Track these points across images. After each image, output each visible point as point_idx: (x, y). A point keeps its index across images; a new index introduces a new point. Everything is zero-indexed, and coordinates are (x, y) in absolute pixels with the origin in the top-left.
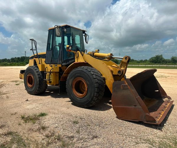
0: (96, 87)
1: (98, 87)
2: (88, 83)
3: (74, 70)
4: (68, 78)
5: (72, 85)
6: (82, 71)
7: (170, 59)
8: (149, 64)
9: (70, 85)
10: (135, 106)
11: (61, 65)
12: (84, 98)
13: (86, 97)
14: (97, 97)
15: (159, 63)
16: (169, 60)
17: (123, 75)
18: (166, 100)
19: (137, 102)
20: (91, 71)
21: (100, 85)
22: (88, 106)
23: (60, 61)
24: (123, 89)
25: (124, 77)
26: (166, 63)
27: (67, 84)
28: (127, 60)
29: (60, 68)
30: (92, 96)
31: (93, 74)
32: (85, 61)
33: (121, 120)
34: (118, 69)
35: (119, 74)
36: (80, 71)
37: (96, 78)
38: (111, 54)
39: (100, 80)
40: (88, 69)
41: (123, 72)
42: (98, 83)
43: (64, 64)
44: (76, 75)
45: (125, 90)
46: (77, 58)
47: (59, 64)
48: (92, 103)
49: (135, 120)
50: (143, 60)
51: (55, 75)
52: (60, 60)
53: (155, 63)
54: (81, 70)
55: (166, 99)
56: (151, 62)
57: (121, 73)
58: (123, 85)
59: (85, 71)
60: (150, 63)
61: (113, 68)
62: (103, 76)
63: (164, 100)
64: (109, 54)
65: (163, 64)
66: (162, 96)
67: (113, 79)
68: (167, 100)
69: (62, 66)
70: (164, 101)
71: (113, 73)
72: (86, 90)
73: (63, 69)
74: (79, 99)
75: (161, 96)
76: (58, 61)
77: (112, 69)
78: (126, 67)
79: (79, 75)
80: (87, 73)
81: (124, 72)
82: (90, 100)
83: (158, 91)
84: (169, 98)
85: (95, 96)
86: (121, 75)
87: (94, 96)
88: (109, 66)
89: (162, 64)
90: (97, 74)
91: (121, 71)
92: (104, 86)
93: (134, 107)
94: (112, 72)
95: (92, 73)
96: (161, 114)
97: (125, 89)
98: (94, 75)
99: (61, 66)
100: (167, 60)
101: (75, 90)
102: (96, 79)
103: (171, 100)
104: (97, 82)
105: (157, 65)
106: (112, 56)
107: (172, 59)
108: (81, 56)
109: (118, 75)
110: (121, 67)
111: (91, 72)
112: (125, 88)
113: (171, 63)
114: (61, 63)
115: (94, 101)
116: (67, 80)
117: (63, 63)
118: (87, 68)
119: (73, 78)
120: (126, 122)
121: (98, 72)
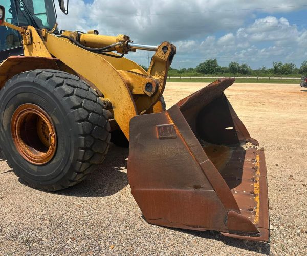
0: (82, 133)
1: (88, 132)
2: (57, 122)
3: (11, 83)
5: (10, 126)
6: (33, 83)
7: (228, 67)
8: (197, 76)
9: (5, 128)
10: (196, 187)
12: (47, 166)
13: (54, 161)
14: (88, 161)
15: (211, 73)
16: (226, 68)
17: (158, 95)
18: (248, 147)
19: (202, 176)
20: (62, 84)
21: (93, 125)
22: (63, 187)
24: (160, 138)
25: (160, 100)
26: (222, 73)
28: (167, 55)
30: (71, 158)
31: (70, 92)
32: (53, 56)
33: (155, 228)
34: (146, 80)
35: (148, 93)
36: (28, 83)
37: (80, 106)
38: (124, 38)
39: (93, 111)
40: (54, 78)
41: (157, 87)
42: (86, 120)
44: (19, 96)
45: (166, 141)
46: (27, 47)
48: (72, 178)
49: (197, 227)
50: (187, 69)
53: (206, 73)
54: (32, 80)
55: (249, 145)
56: (198, 71)
57: (154, 89)
58: (159, 128)
59: (44, 83)
60: (198, 74)
61: (132, 77)
62: (107, 99)
63: (244, 147)
64: (121, 37)
65: (217, 75)
66: (240, 139)
67: (132, 105)
68: (250, 147)
70: (245, 151)
71: (134, 90)
72: (53, 142)
74: (35, 169)
75: (238, 138)
77: (128, 78)
78: (164, 72)
79: (26, 95)
80: (52, 89)
81: (160, 88)
82: (66, 171)
83: (231, 128)
84: (255, 143)
85: (81, 157)
86: (153, 96)
87: (76, 160)
88: (123, 72)
89: (215, 74)
90: (83, 93)
91: (154, 85)
92: (109, 125)
93: (192, 190)
94: (130, 87)
95: (68, 90)
96: (255, 195)
97: (168, 138)
98: (73, 98)
100: (223, 68)
101: (21, 143)
102: (81, 110)
103: (259, 148)
104: (84, 117)
105: (209, 76)
106: (129, 42)
107: (232, 66)
108: (40, 40)
109: (146, 95)
110: (152, 73)
111: (64, 87)
112: (166, 135)
113: (229, 74)
115: (79, 173)
118: (51, 74)
119: (12, 106)
120: (171, 232)
121: (86, 88)
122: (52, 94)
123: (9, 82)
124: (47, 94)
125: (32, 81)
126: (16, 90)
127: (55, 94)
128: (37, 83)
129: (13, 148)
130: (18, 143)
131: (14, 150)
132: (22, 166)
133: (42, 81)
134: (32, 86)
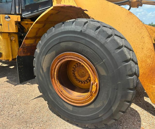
2: (103, 73)
3: (54, 31)
4: (38, 51)
6: (81, 33)
9: (45, 70)
11: (19, 16)
20: (112, 35)
23: (17, 8)
27: (35, 65)
29: (17, 23)
31: (121, 44)
40: (104, 28)
43: (25, 15)
47: (15, 14)
51: (9, 40)
52: (17, 4)
54: (79, 29)
69: (22, 19)
72: (94, 90)
73: (26, 27)
76: (13, 8)
79: (70, 44)
87: (118, 111)
95: (120, 41)
98: (126, 50)
99: (19, 20)
101: (58, 84)
102: (132, 63)
104: (134, 70)
111: (115, 38)
114: (19, 11)
116: (36, 55)
117: (23, 11)
118: (98, 24)
122: (102, 45)
123: (52, 30)
124: (96, 45)
125: (79, 31)
126: (60, 38)
127: (106, 45)
128: (86, 32)
129: (50, 87)
130: (56, 84)
131: (51, 88)
132: (58, 103)
133: (91, 30)
134: (78, 36)
